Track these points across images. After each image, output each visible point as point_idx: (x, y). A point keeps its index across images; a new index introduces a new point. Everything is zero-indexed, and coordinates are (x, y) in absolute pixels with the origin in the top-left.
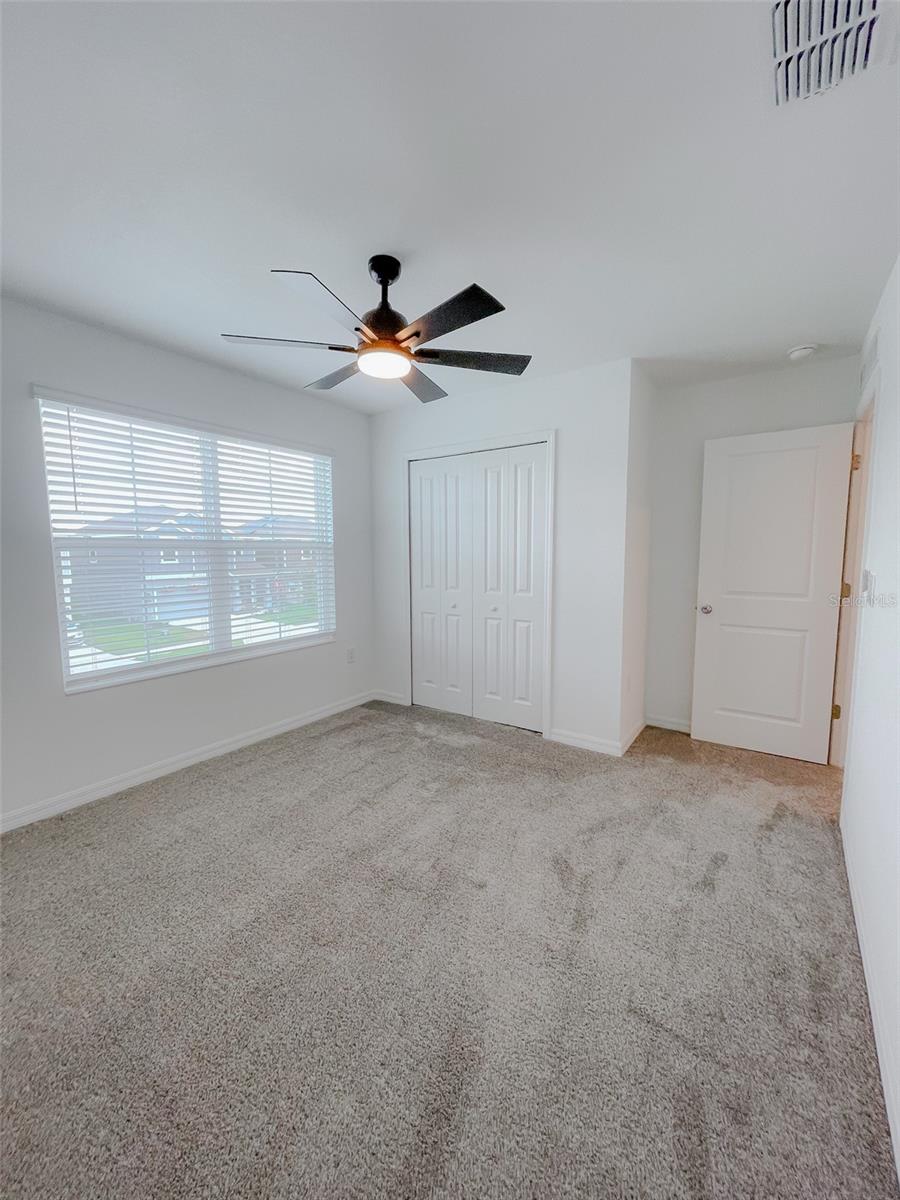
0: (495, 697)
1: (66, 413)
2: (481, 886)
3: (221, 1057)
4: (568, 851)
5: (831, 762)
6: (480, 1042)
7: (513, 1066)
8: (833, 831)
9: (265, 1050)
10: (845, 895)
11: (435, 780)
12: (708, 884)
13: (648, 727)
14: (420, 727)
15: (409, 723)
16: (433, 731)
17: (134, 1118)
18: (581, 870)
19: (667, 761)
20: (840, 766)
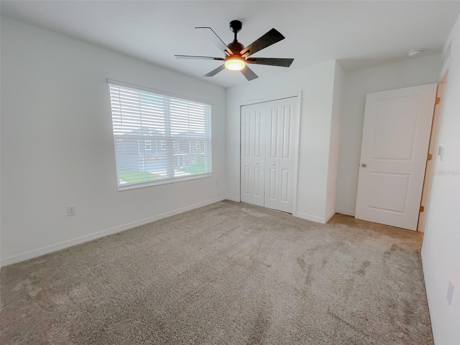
0: (273, 199)
1: (118, 89)
2: (269, 266)
3: (178, 313)
4: (303, 256)
5: (419, 230)
6: (270, 318)
7: (282, 327)
8: (418, 256)
9: (192, 312)
10: (422, 280)
11: (251, 228)
12: (361, 272)
13: (336, 214)
14: (244, 210)
15: (239, 208)
16: (249, 211)
17: (150, 328)
18: (308, 263)
19: (345, 226)
20: (422, 232)
